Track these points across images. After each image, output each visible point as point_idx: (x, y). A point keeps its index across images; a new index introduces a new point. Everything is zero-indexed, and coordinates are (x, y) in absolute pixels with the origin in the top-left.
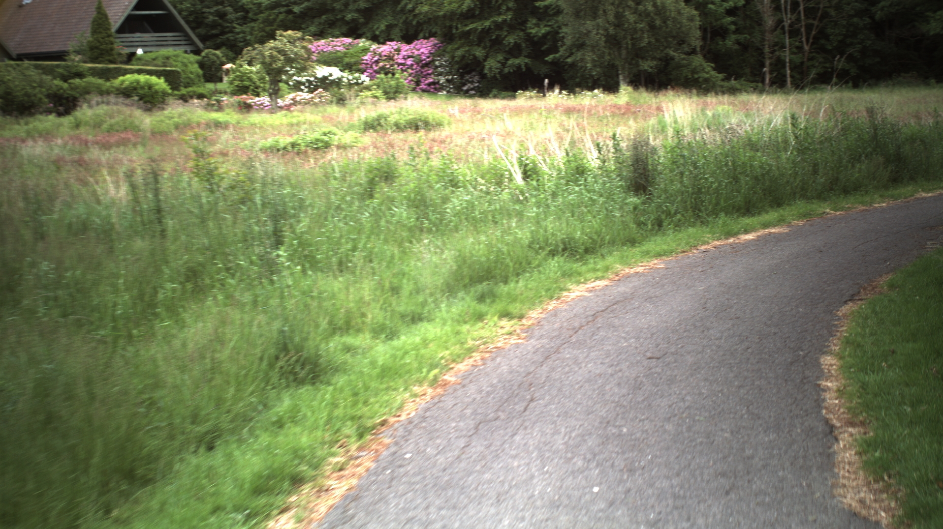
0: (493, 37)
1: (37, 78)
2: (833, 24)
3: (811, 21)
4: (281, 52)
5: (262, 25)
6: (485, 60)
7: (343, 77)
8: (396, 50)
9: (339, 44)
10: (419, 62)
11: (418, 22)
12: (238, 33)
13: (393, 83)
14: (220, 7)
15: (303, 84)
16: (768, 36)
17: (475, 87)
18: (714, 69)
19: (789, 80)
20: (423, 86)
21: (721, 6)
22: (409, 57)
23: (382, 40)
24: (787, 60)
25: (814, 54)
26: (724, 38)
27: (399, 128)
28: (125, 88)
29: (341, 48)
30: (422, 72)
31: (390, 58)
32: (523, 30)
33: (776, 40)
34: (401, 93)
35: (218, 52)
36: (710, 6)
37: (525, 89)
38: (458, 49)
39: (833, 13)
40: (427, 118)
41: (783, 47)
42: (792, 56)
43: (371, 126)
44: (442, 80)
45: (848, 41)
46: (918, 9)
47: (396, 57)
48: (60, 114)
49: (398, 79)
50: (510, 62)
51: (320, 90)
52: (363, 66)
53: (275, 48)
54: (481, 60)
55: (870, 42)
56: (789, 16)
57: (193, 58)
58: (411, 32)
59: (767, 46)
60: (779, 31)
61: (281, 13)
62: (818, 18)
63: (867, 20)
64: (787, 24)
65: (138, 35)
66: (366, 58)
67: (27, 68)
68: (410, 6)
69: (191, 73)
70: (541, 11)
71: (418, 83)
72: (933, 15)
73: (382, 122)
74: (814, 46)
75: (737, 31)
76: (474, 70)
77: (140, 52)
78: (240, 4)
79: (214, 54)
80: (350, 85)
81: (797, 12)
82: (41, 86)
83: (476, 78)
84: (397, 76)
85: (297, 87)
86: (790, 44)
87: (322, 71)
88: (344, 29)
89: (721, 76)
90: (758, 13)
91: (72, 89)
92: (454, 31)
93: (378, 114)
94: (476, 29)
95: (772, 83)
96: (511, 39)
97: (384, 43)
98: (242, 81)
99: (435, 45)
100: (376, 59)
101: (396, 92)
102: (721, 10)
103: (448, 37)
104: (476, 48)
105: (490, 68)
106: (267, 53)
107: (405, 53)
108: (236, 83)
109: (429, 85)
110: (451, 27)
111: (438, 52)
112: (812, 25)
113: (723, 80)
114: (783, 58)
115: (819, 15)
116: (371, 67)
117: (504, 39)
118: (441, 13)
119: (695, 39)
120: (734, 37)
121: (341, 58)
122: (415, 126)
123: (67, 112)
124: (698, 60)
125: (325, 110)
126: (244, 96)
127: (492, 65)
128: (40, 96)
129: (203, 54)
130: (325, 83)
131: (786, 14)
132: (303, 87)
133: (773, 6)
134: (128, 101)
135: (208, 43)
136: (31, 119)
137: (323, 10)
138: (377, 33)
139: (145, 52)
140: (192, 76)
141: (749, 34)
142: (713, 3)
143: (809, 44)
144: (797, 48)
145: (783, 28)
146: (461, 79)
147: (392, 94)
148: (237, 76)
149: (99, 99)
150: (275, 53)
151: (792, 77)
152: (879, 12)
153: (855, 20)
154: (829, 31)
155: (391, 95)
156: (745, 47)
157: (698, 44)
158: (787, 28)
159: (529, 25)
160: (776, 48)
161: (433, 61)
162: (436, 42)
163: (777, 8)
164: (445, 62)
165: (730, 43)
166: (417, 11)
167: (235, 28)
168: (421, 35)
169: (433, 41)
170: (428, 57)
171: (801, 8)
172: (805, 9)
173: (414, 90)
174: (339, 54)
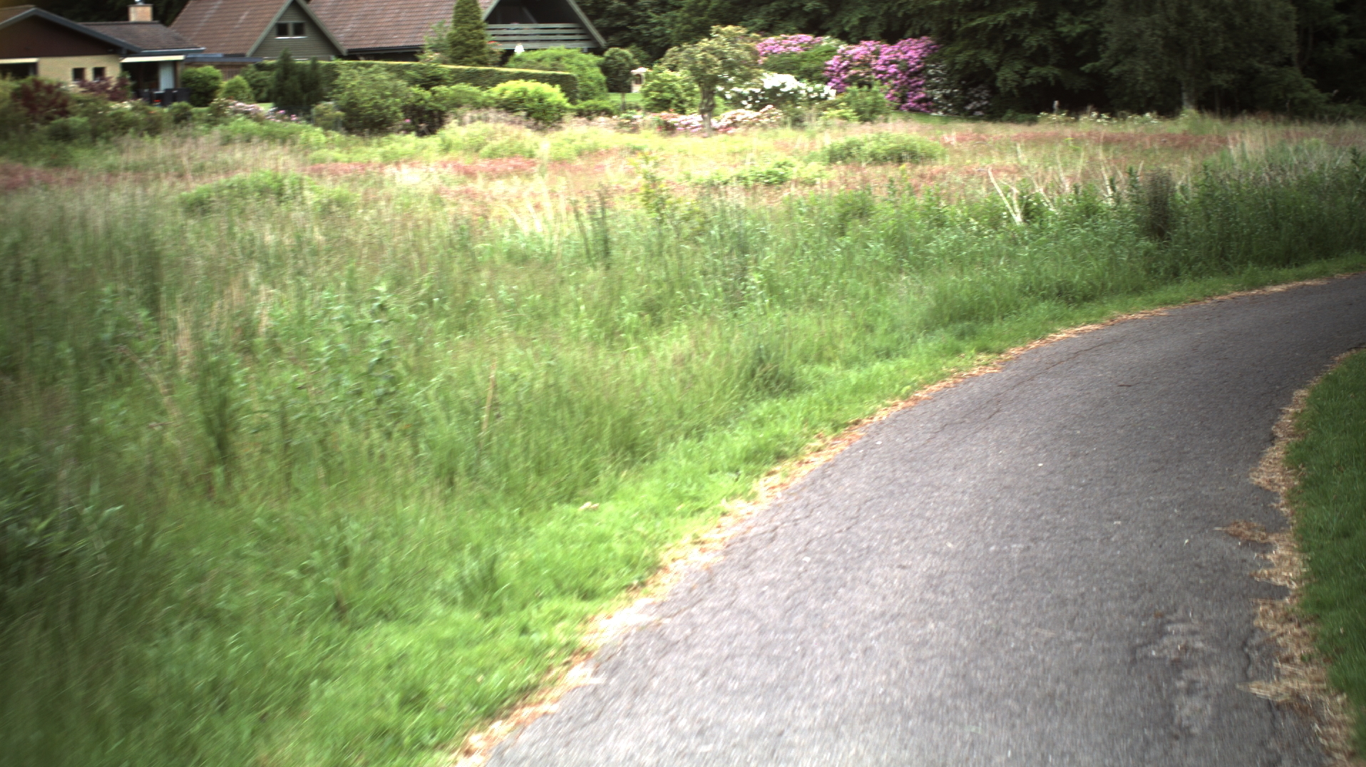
0: (1009, 38)
1: (390, 84)
4: (718, 54)
5: (686, 15)
6: (998, 69)
7: (800, 89)
8: (873, 53)
9: (794, 43)
10: (905, 69)
11: (905, 14)
12: (654, 25)
13: (869, 99)
15: (746, 98)
17: (982, 106)
18: (1316, 86)
20: (910, 104)
22: (892, 62)
23: (853, 39)
26: (1332, 43)
27: (876, 159)
28: (507, 100)
29: (797, 48)
30: (909, 84)
31: (865, 63)
32: (1049, 28)
34: (879, 113)
35: (626, 51)
38: (960, 52)
40: (914, 147)
43: (834, 157)
44: (937, 95)
47: (873, 62)
48: (421, 134)
49: (876, 93)
50: (1033, 71)
51: (770, 106)
52: (827, 74)
53: (710, 49)
54: (993, 68)
57: (592, 59)
58: (895, 27)
65: (516, 25)
66: (830, 62)
67: (376, 71)
69: (590, 78)
71: (903, 99)
73: (854, 151)
75: (1350, 34)
76: (982, 82)
77: (519, 49)
79: (622, 55)
80: (809, 100)
82: (394, 95)
83: (985, 93)
84: (875, 88)
85: (737, 102)
87: (771, 80)
88: (803, 22)
89: (1326, 96)
91: (437, 100)
92: (955, 27)
93: (848, 141)
94: (985, 25)
96: (1033, 41)
97: (857, 43)
98: (661, 92)
99: (928, 47)
100: (844, 64)
101: (873, 112)
102: (1329, 4)
103: (946, 36)
104: (984, 51)
105: (1005, 80)
106: (699, 56)
107: (886, 57)
108: (654, 94)
109: (920, 101)
110: (950, 22)
111: (932, 57)
113: (1328, 102)
116: (838, 75)
117: (1023, 41)
119: (1290, 43)
120: (1345, 42)
121: (797, 62)
122: (896, 157)
123: (431, 131)
124: (1293, 74)
125: (776, 135)
126: (664, 113)
127: (1007, 76)
128: (393, 108)
129: (607, 54)
130: (775, 97)
132: (744, 102)
134: (511, 117)
135: (611, 39)
136: (384, 139)
138: (847, 29)
139: (527, 50)
140: (591, 84)
146: (964, 94)
147: (867, 114)
148: (654, 85)
149: (474, 114)
150: (710, 56)
155: (867, 116)
157: (1295, 51)
159: (1059, 20)
161: (925, 69)
162: (930, 42)
164: (942, 70)
165: (1340, 49)
167: (649, 17)
168: (909, 33)
169: (926, 40)
170: (919, 63)
173: (898, 108)
174: (794, 57)
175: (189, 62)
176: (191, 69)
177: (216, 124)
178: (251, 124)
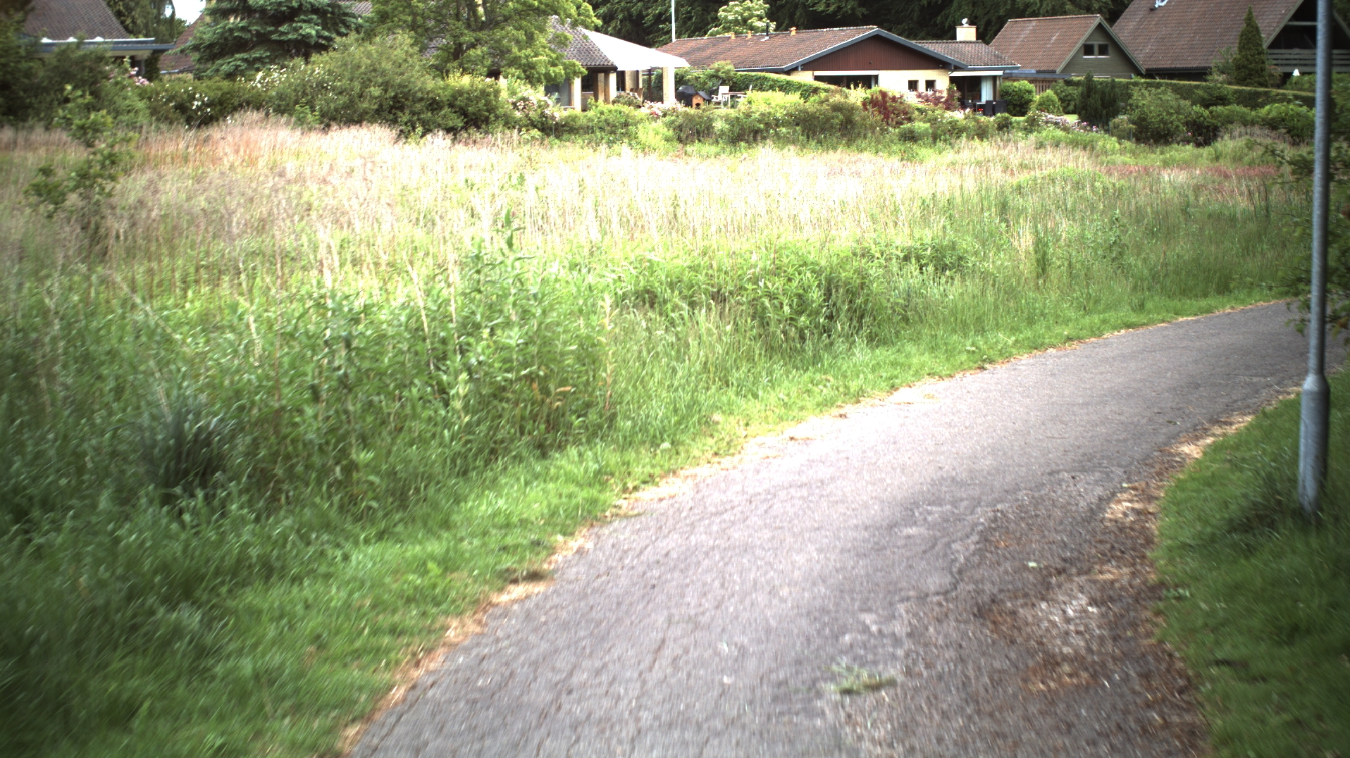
1: (1174, 103)
28: (1273, 119)
48: (1198, 145)
65: (1296, 51)
77: (1296, 73)
82: (1178, 113)
91: (1213, 117)
123: (1207, 143)
128: (1176, 123)
134: (1273, 134)
136: (1167, 148)
139: (1302, 74)
149: (1243, 130)
175: (1007, 77)
176: (1008, 83)
177: (1031, 132)
178: (1059, 133)
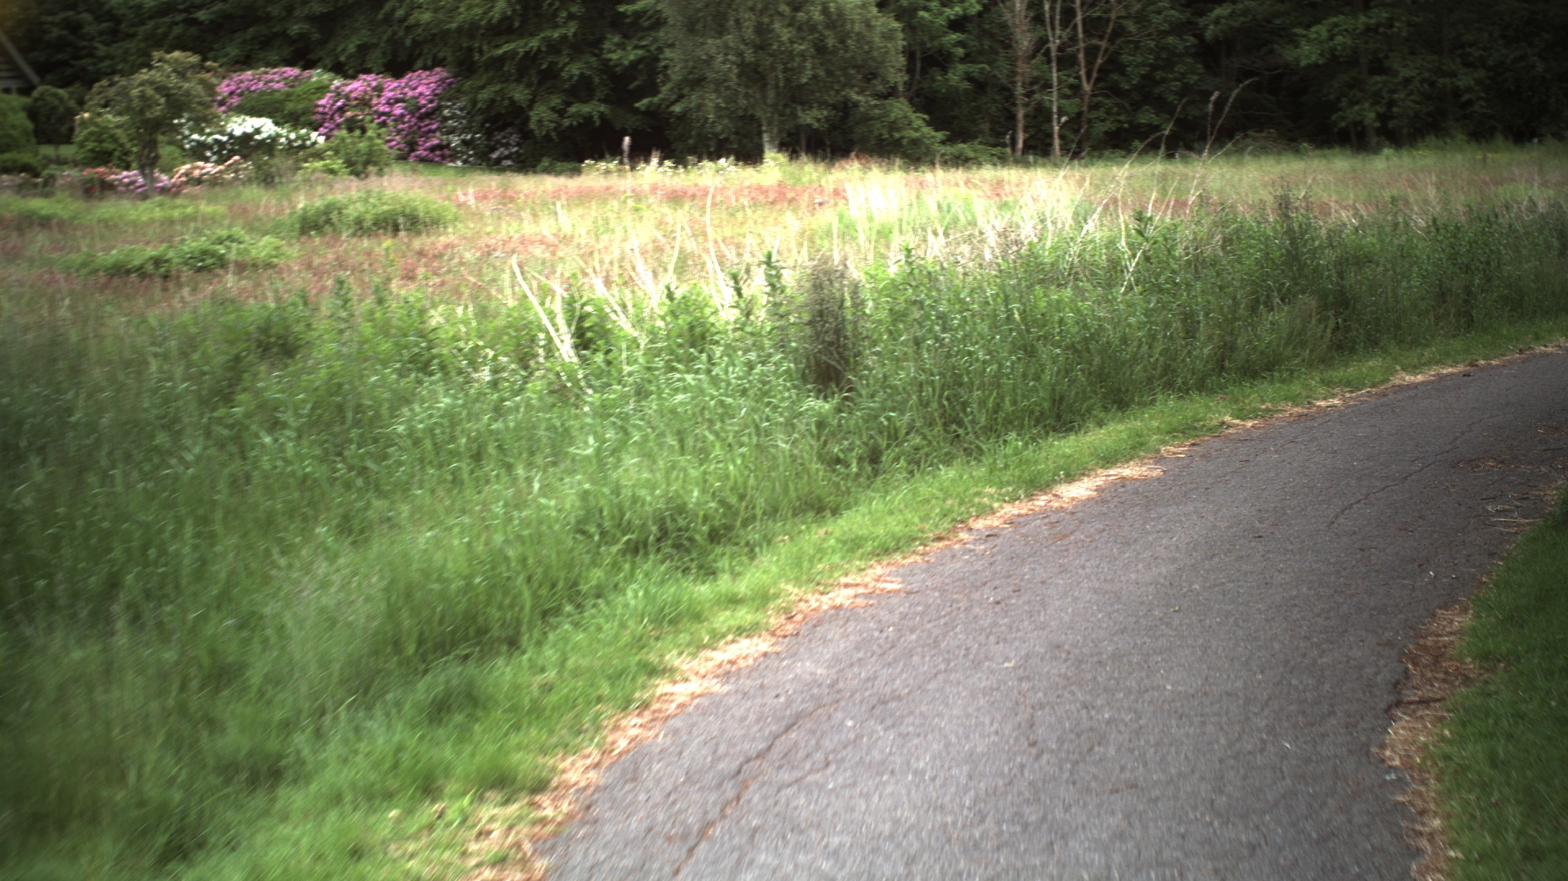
0: (544, 67)
2: (1132, 46)
3: (1095, 42)
4: (161, 89)
5: (142, 45)
6: (530, 107)
7: (279, 136)
8: (375, 89)
9: (277, 78)
10: (414, 109)
11: (414, 41)
12: (102, 59)
13: (363, 145)
14: (70, 13)
15: (210, 147)
16: (1022, 67)
17: (511, 154)
18: (929, 124)
19: (1057, 142)
20: (420, 152)
21: (941, 13)
22: (398, 101)
23: (351, 72)
24: (1055, 109)
25: (1100, 98)
26: (944, 70)
27: (360, 228)
29: (281, 85)
30: (420, 128)
31: (364, 103)
32: (595, 55)
33: (1035, 73)
34: (375, 164)
35: (61, 92)
36: (921, 13)
37: (599, 156)
38: (483, 87)
39: (1131, 27)
40: (415, 209)
41: (1047, 85)
42: (1063, 101)
43: (313, 225)
44: (455, 141)
45: (1159, 75)
46: (1278, 21)
47: (375, 101)
49: (371, 139)
50: (573, 109)
51: (237, 158)
52: (318, 117)
53: (151, 83)
54: (524, 106)
55: (1196, 78)
56: (1058, 32)
57: (17, 100)
58: (403, 57)
59: (1019, 84)
60: (1040, 57)
61: (176, 24)
62: (1107, 36)
63: (1192, 40)
64: (1053, 46)
66: (322, 102)
68: (400, 13)
69: (14, 127)
70: (628, 20)
71: (412, 146)
72: (1304, 32)
73: (334, 216)
74: (1101, 85)
75: (967, 58)
76: (511, 124)
78: (107, 7)
79: (55, 95)
80: (290, 149)
81: (1071, 26)
83: (514, 138)
84: (370, 133)
85: (198, 152)
86: (1060, 81)
87: (241, 125)
88: (287, 51)
89: (940, 135)
90: (1004, 26)
92: (476, 57)
93: (326, 202)
94: (514, 53)
95: (1028, 148)
96: (573, 70)
97: (354, 77)
98: (101, 142)
99: (443, 80)
100: (339, 104)
101: (367, 163)
102: (941, 21)
103: (465, 67)
104: (513, 85)
105: (540, 121)
106: (135, 92)
107: (390, 94)
108: (90, 145)
109: (433, 149)
110: (470, 49)
111: (447, 93)
112: (1097, 48)
113: (943, 143)
114: (1047, 104)
115: (1109, 30)
116: (332, 118)
117: (561, 70)
118: (454, 25)
119: (895, 70)
120: (961, 68)
121: (281, 102)
122: (392, 223)
124: (900, 108)
125: (239, 195)
126: (102, 169)
127: (541, 115)
129: (35, 94)
130: (246, 145)
131: (1053, 29)
132: (208, 154)
133: (1032, 14)
135: (49, 77)
137: (249, 17)
138: (342, 59)
140: (15, 133)
141: (989, 63)
142: (926, 9)
143: (1092, 81)
144: (1071, 87)
145: (1047, 53)
146: (489, 139)
147: (359, 166)
148: (92, 134)
150: (150, 91)
151: (1062, 137)
152: (1212, 27)
153: (1171, 40)
154: (1125, 58)
155: (360, 168)
156: (980, 86)
157: (899, 78)
158: (1054, 54)
159: (607, 45)
160: (1035, 87)
161: (439, 108)
162: (445, 74)
163: (1038, 19)
164: (461, 109)
165: (955, 77)
166: (411, 20)
167: (96, 48)
168: (419, 63)
169: (440, 73)
170: (431, 102)
171: (1079, 18)
172: (1084, 21)
173: (403, 158)
174: (277, 95)
